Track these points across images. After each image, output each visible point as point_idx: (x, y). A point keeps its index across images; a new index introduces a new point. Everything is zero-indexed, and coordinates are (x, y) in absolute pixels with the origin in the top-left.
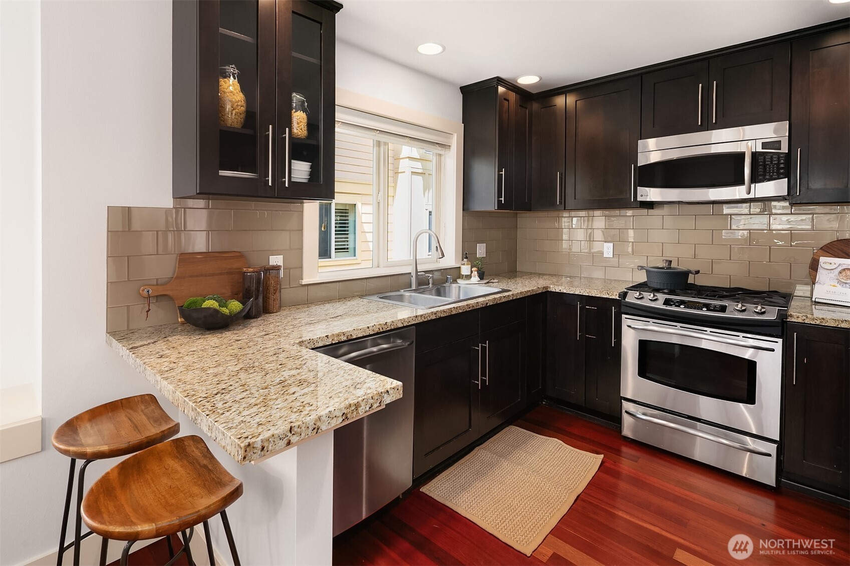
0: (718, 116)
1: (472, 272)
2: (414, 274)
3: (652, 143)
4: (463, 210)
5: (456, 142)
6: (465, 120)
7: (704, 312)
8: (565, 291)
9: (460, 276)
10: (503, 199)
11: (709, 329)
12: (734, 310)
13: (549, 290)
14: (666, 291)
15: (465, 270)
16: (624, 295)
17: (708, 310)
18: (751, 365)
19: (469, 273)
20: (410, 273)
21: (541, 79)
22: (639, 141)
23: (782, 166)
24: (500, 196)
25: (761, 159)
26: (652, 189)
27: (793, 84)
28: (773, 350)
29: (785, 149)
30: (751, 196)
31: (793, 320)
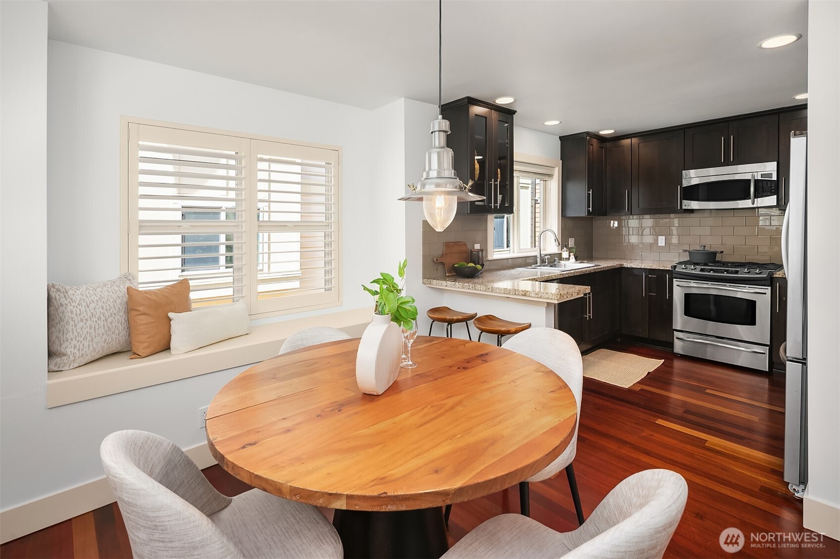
0: (735, 156)
1: (570, 256)
2: (539, 256)
3: (692, 173)
4: (562, 216)
5: (557, 172)
6: (563, 158)
7: (725, 274)
8: (634, 267)
9: (561, 259)
10: (591, 209)
11: (728, 284)
12: (743, 273)
13: (623, 266)
14: (702, 264)
15: (565, 254)
16: (675, 267)
17: (728, 273)
18: (753, 303)
19: (568, 257)
20: (536, 256)
21: (615, 131)
22: (683, 171)
23: (773, 188)
24: (589, 207)
25: (760, 184)
26: (693, 202)
27: (780, 139)
28: (765, 294)
29: (774, 178)
30: (755, 205)
31: (777, 276)
